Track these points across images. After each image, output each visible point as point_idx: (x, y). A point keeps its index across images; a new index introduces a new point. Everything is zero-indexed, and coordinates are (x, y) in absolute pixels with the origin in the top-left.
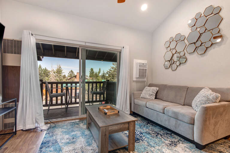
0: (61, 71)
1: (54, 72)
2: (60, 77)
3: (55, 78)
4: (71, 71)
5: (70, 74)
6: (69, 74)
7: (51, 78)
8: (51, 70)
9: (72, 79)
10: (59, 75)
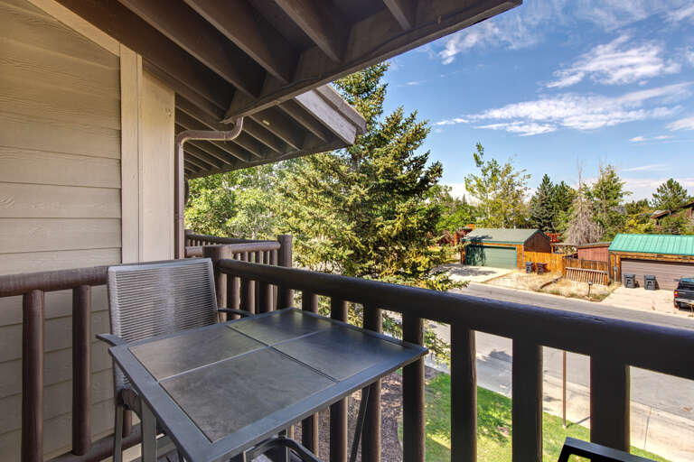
0: (618, 188)
1: (589, 194)
2: (612, 209)
3: (592, 216)
4: (670, 183)
5: (662, 195)
7: (576, 213)
8: (577, 189)
9: (674, 218)
10: (606, 203)
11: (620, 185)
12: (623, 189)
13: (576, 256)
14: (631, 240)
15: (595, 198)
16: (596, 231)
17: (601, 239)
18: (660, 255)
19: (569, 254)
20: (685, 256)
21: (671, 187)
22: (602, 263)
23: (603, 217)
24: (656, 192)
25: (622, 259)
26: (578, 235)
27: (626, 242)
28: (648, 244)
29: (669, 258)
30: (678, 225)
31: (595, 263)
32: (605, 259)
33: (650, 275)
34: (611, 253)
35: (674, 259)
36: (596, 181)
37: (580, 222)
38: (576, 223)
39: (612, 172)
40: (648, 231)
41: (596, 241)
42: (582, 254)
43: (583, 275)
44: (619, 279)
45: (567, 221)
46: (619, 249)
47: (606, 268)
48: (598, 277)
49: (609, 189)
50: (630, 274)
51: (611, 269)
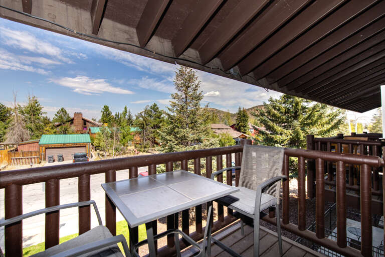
0: (39, 110)
1: (22, 112)
2: (37, 121)
3: (24, 125)
4: (62, 109)
5: (58, 115)
6: (56, 115)
7: (13, 123)
8: (13, 108)
9: (64, 126)
10: (33, 118)
11: (41, 108)
12: (43, 110)
13: (17, 150)
14: (50, 138)
15: (26, 115)
16: (27, 134)
17: (31, 139)
18: (64, 144)
19: (12, 149)
20: (74, 144)
21: (63, 112)
22: (35, 152)
23: (33, 126)
24: (56, 113)
25: (46, 148)
26: (16, 137)
27: (47, 139)
28: (59, 139)
29: (68, 145)
30: (66, 130)
31: (31, 152)
32: (37, 149)
33: (60, 154)
34: (40, 145)
35: (70, 145)
36: (26, 105)
37: (16, 129)
38: (13, 129)
39: (36, 100)
40: (55, 133)
41: (27, 140)
42: (20, 148)
43: (24, 160)
44: (45, 159)
45: (6, 128)
46: (44, 143)
47: (38, 154)
48: (33, 160)
49: (34, 110)
50: (50, 156)
51: (41, 155)
